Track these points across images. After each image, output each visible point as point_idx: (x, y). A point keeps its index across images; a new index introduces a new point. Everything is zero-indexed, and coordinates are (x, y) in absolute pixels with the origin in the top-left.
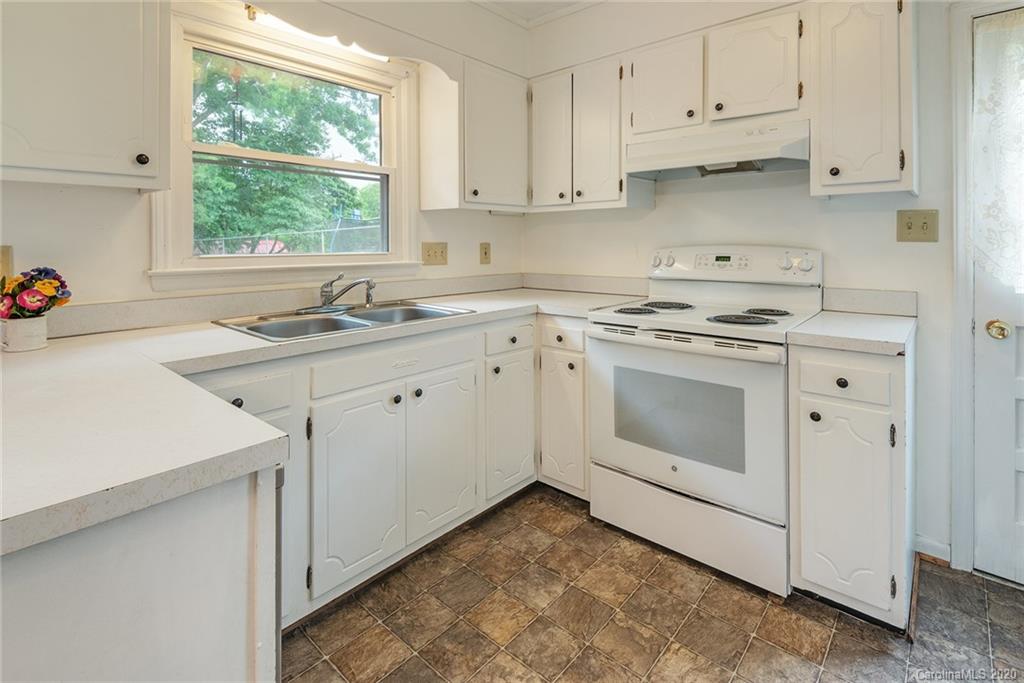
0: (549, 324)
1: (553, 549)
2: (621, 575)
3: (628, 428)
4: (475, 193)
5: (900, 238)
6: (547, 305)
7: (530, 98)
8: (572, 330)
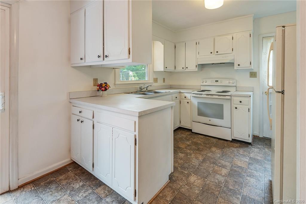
0: (182, 94)
1: (187, 137)
2: (201, 140)
3: (200, 113)
4: (166, 68)
5: (250, 77)
6: (182, 91)
7: (175, 47)
8: (188, 96)
